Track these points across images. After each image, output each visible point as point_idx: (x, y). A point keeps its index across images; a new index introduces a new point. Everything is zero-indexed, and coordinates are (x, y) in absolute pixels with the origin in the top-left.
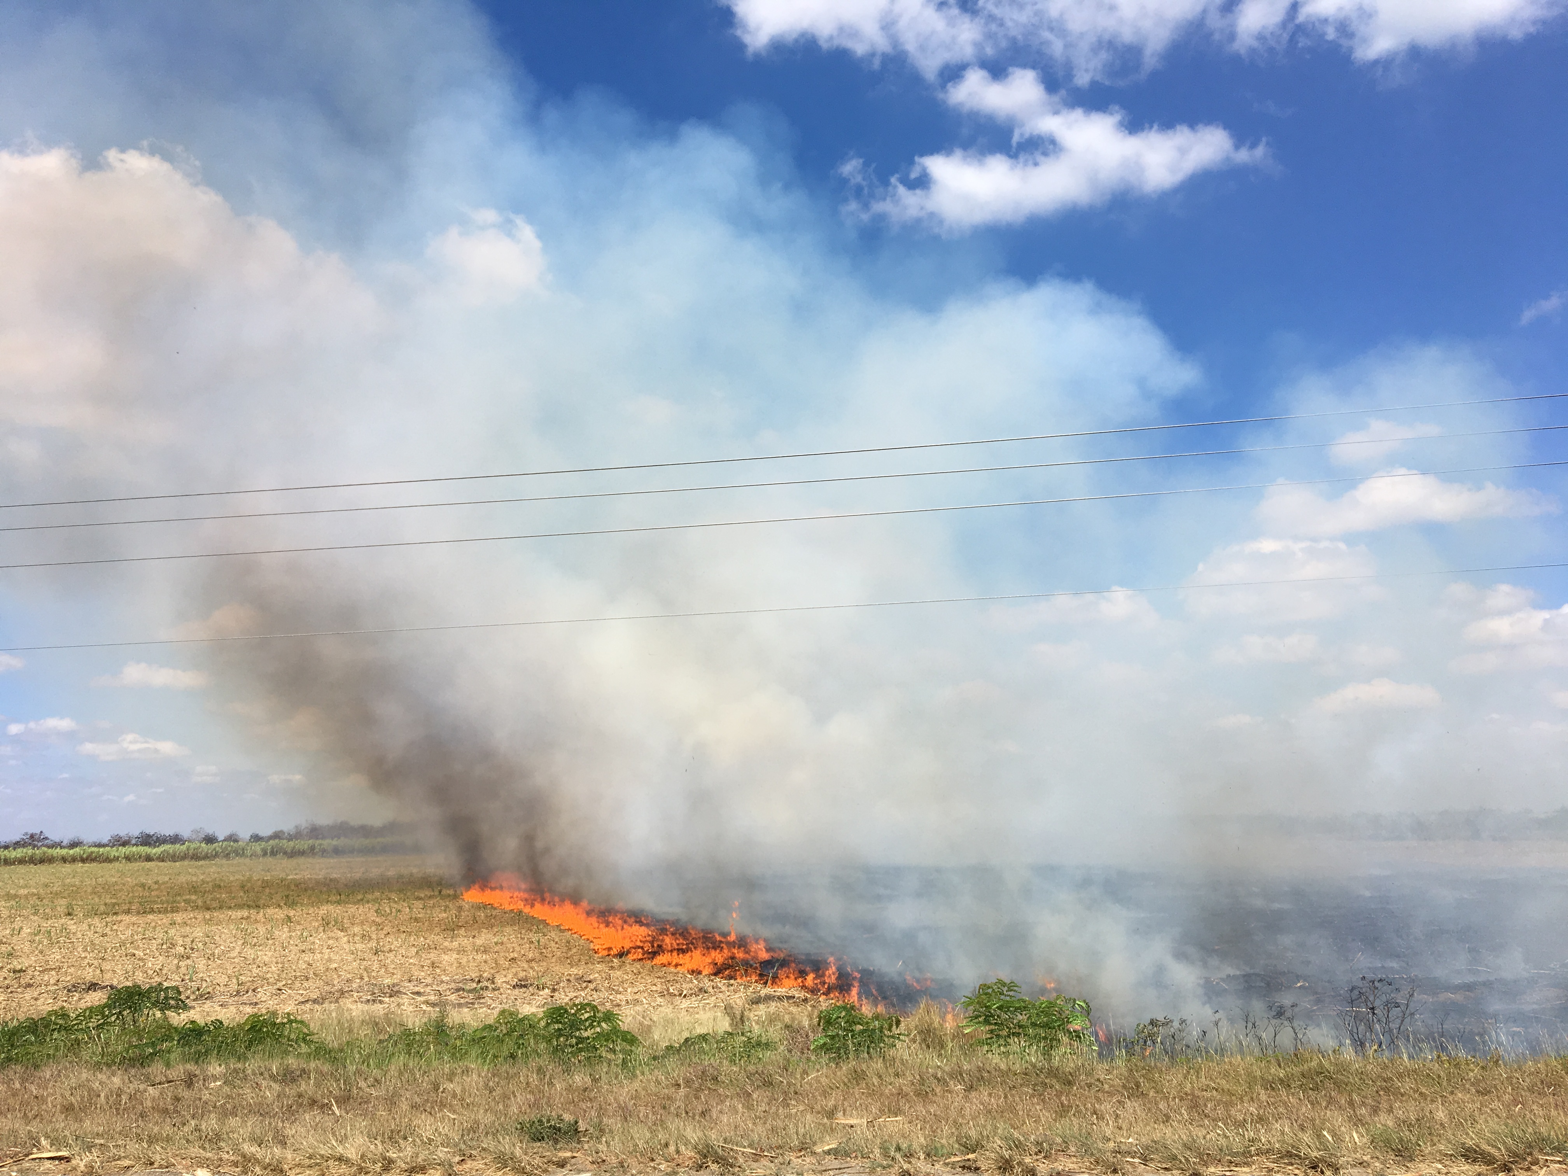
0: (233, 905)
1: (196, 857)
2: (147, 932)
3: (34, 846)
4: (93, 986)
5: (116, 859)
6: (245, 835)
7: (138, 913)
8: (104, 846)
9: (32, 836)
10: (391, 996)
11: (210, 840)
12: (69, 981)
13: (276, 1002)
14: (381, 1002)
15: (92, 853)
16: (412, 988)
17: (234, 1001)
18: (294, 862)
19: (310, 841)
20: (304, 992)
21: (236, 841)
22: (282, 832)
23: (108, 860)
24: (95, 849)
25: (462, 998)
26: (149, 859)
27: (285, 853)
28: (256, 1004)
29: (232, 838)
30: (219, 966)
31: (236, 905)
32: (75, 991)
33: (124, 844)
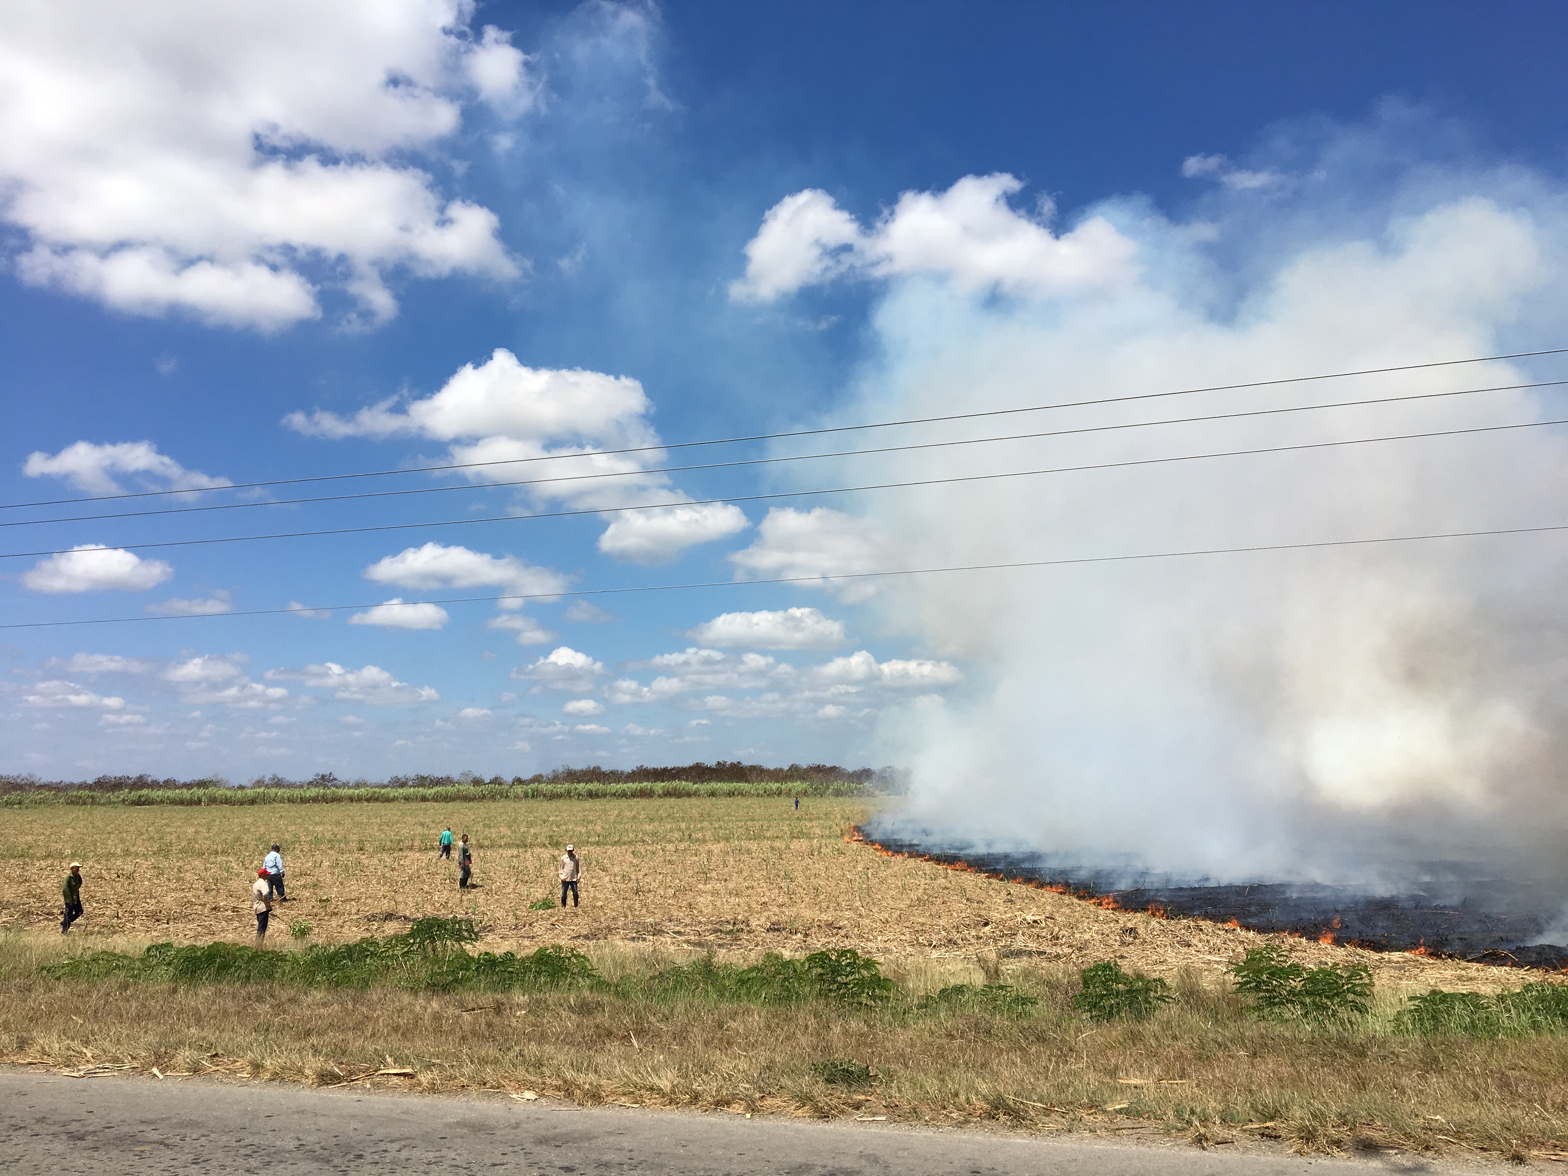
0: (503, 844)
1: (467, 798)
2: (430, 867)
3: (325, 786)
4: (389, 917)
5: (394, 799)
6: (508, 778)
7: (420, 850)
8: (385, 787)
9: (323, 777)
10: (654, 935)
11: (477, 782)
12: (368, 911)
13: (550, 936)
14: (644, 940)
15: (375, 793)
16: (672, 927)
17: (513, 934)
18: (554, 804)
19: (566, 785)
20: (575, 928)
21: (500, 784)
22: (541, 776)
23: (388, 800)
24: (378, 790)
25: (721, 939)
26: (424, 799)
27: (545, 796)
28: (533, 937)
29: (496, 781)
30: (497, 900)
31: (505, 844)
32: (375, 920)
33: (403, 785)
